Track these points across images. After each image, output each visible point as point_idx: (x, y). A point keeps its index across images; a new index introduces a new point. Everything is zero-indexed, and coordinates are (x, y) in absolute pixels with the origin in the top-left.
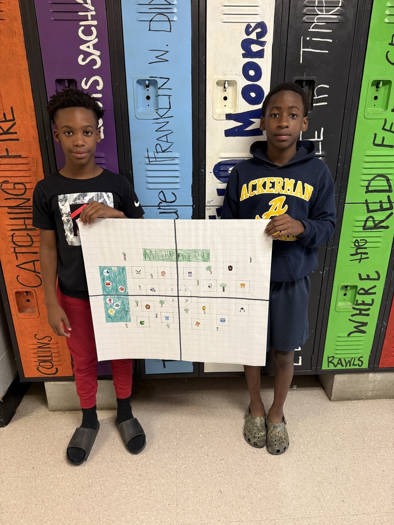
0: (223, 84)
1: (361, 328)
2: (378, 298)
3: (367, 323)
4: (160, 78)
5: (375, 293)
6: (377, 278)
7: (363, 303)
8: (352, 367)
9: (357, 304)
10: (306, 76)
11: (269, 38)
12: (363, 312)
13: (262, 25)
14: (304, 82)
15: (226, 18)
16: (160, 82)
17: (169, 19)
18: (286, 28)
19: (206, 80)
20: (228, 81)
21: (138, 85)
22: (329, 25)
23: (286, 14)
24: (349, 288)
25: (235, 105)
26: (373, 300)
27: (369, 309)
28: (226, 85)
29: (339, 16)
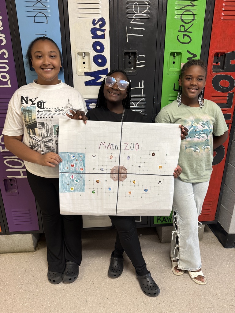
0: (81, 54)
10: (131, 50)
11: (107, 27)
13: (102, 20)
14: (130, 53)
15: (80, 15)
17: (45, 15)
18: (117, 21)
19: (71, 52)
22: (142, 19)
23: (116, 13)
28: (84, 55)
29: (148, 15)
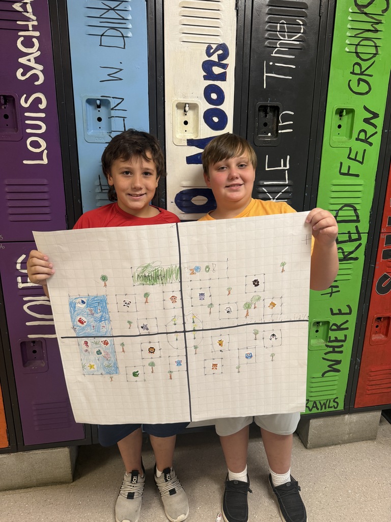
0: (182, 107)
1: (334, 367)
2: (351, 334)
3: (341, 361)
4: (113, 98)
5: (347, 329)
6: (349, 312)
7: (336, 340)
8: (328, 410)
9: (330, 341)
10: (270, 101)
11: (231, 61)
12: (336, 349)
13: (223, 47)
14: (269, 108)
15: (185, 38)
16: (113, 103)
17: (122, 34)
18: (248, 51)
19: (164, 102)
20: (188, 104)
21: (88, 105)
22: (291, 49)
23: (247, 36)
24: (321, 324)
25: (197, 129)
26: (346, 336)
27: (342, 346)
28: (187, 108)
29: (301, 43)
